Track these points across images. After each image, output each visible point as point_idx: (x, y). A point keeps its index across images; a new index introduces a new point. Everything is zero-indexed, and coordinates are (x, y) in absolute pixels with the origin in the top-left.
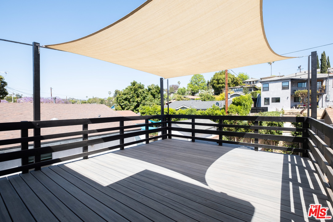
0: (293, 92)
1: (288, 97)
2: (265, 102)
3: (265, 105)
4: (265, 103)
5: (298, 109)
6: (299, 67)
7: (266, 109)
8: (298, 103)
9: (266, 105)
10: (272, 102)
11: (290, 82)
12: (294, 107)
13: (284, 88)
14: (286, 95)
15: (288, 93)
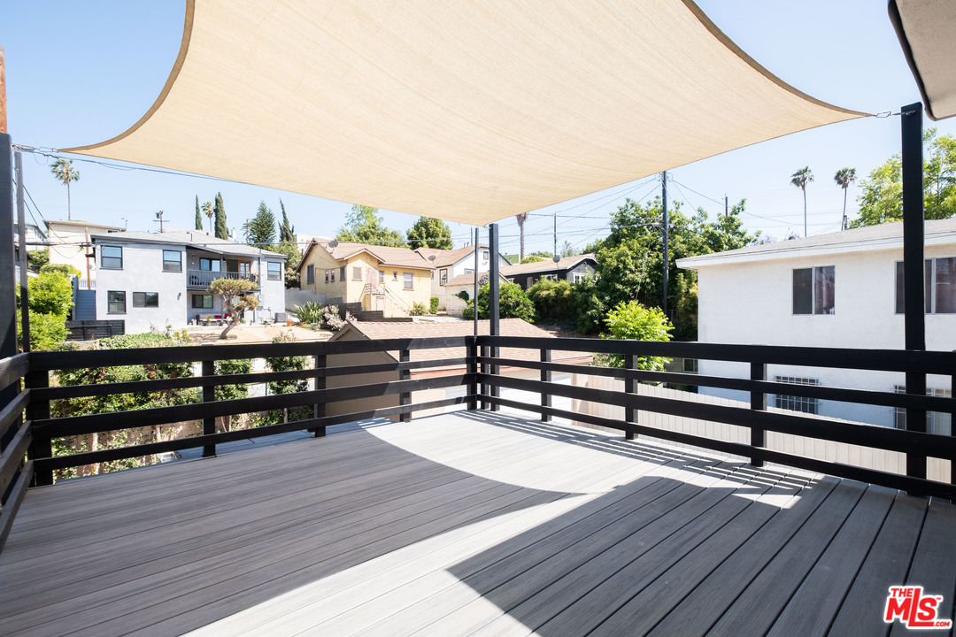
0: (192, 280)
1: (180, 294)
2: (109, 303)
3: (110, 312)
4: (111, 306)
5: (205, 325)
6: (158, 215)
7: (118, 328)
8: (201, 310)
9: (113, 313)
10: (136, 304)
11: (184, 254)
12: (195, 321)
13: (167, 267)
14: (173, 288)
15: (179, 281)
